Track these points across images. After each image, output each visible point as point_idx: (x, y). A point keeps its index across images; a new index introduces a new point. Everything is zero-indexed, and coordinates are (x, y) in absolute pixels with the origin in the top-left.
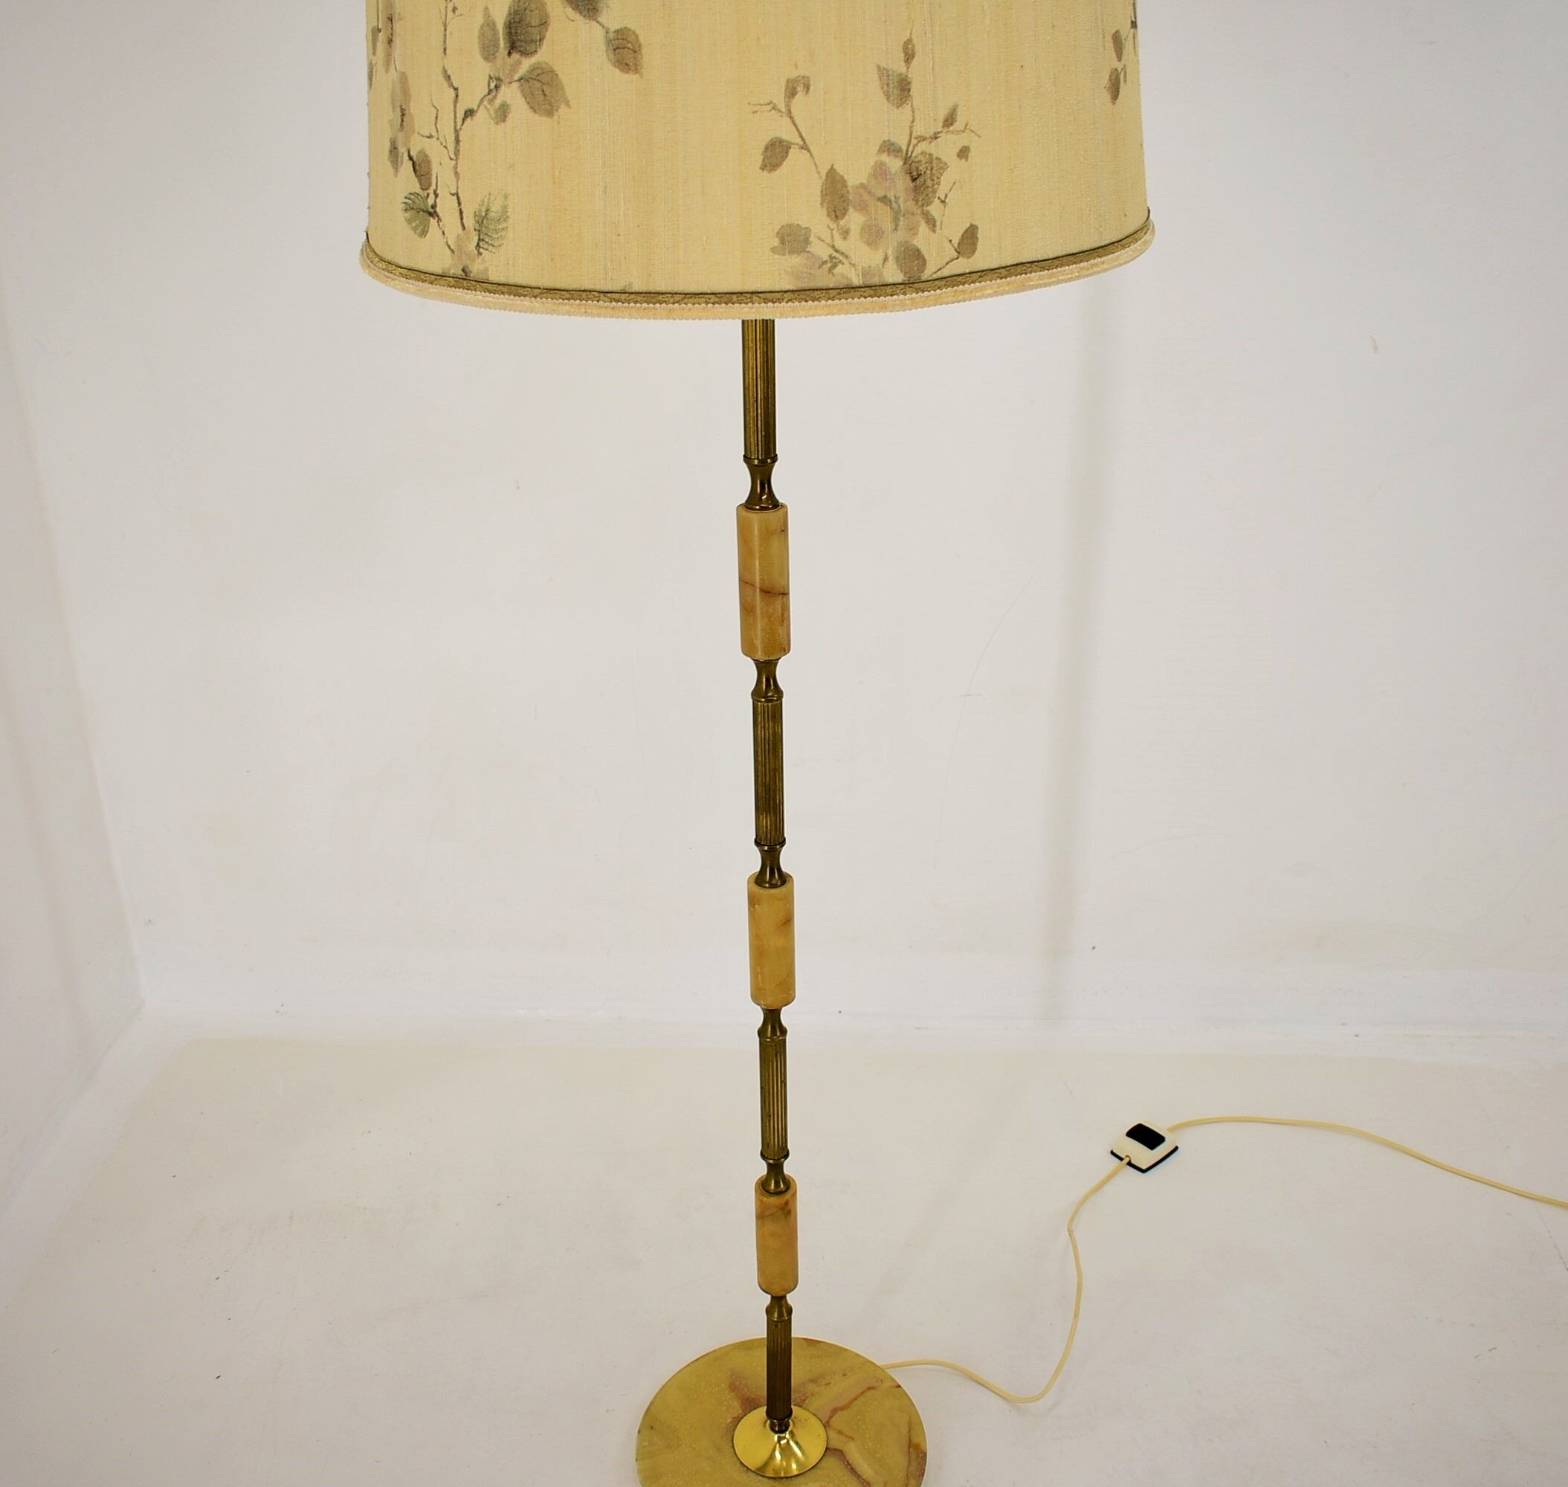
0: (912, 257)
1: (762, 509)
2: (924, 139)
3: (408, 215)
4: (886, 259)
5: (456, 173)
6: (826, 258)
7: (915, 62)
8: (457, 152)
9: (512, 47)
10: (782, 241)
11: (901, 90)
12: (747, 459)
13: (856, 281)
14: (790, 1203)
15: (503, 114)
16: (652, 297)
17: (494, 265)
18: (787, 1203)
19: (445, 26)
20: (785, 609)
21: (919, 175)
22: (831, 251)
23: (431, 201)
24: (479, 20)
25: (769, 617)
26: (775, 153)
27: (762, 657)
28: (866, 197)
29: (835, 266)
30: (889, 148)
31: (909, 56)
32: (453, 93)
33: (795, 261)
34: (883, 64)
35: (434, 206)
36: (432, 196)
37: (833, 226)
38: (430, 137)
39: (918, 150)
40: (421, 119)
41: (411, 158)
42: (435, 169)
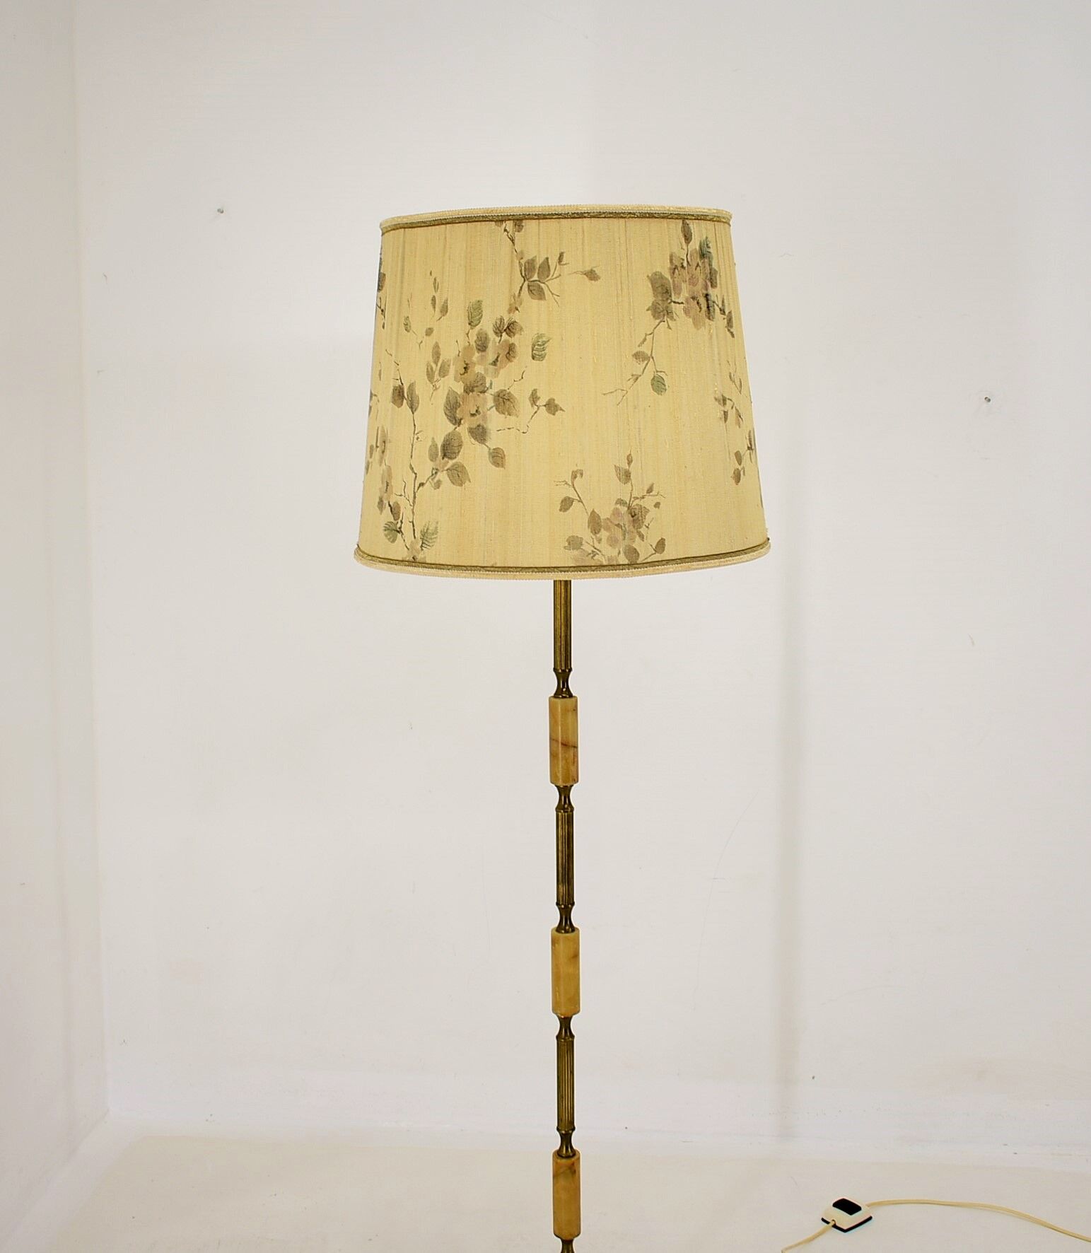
0: (632, 552)
1: (563, 697)
2: (637, 498)
3: (386, 532)
4: (619, 553)
5: (413, 512)
6: (590, 552)
7: (632, 464)
8: (414, 502)
9: (445, 456)
10: (569, 544)
11: (626, 477)
12: (555, 670)
13: (605, 563)
14: (575, 1164)
15: (438, 485)
16: (505, 569)
17: (429, 555)
18: (573, 1164)
19: (412, 446)
20: (576, 756)
21: (635, 515)
22: (593, 549)
23: (399, 525)
24: (430, 443)
25: (566, 760)
26: (566, 504)
27: (561, 784)
28: (610, 524)
29: (594, 556)
30: (620, 502)
31: (630, 462)
32: (414, 475)
33: (576, 552)
34: (618, 465)
35: (400, 528)
36: (400, 523)
37: (594, 537)
38: (401, 496)
39: (635, 503)
40: (397, 486)
41: (390, 505)
42: (402, 510)
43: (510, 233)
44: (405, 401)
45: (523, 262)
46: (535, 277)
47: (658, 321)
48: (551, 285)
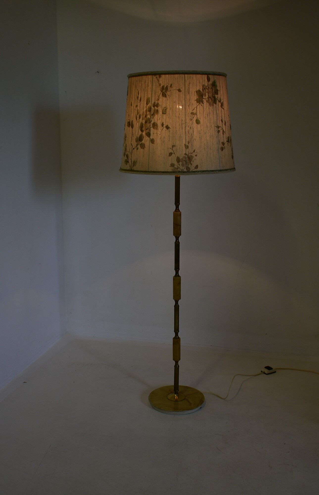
0: (188, 168)
1: (177, 212)
2: (190, 153)
3: (125, 162)
4: (185, 168)
5: (131, 156)
6: (176, 168)
7: (189, 144)
8: (132, 154)
9: (139, 141)
10: (171, 165)
11: (187, 147)
12: (175, 204)
13: (180, 171)
15: (137, 149)
17: (135, 168)
19: (132, 138)
20: (180, 228)
21: (190, 158)
22: (177, 167)
24: (136, 137)
26: (170, 154)
27: (176, 236)
28: (182, 160)
29: (178, 169)
30: (185, 154)
32: (132, 146)
33: (172, 168)
34: (185, 144)
35: (128, 161)
37: (178, 164)
38: (129, 152)
40: (128, 150)
41: (126, 155)
42: (129, 156)
43: (158, 78)
44: (130, 126)
45: (161, 87)
46: (164, 91)
47: (198, 104)
48: (168, 93)
